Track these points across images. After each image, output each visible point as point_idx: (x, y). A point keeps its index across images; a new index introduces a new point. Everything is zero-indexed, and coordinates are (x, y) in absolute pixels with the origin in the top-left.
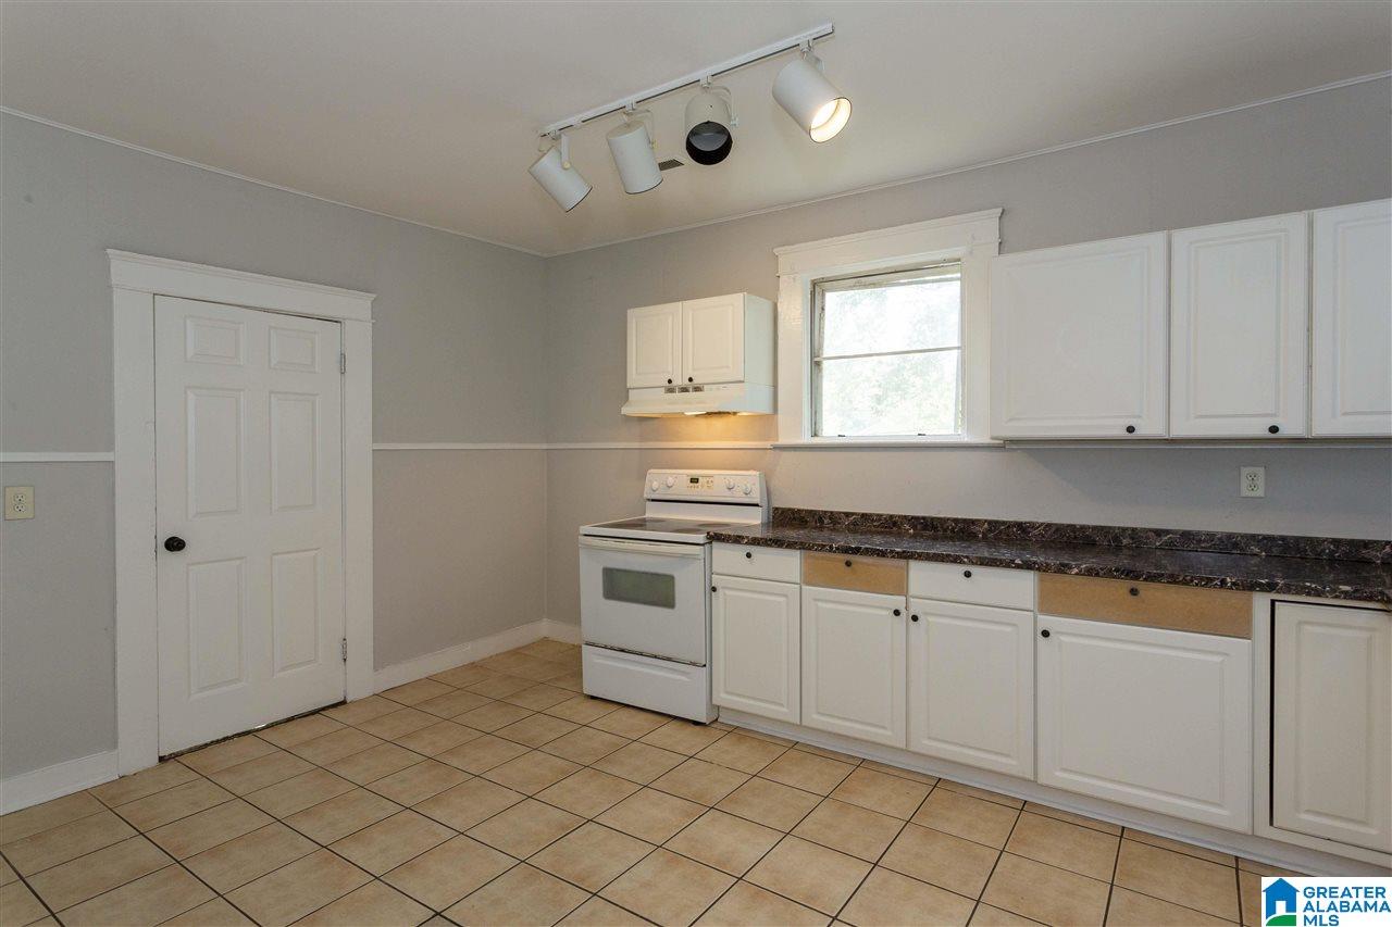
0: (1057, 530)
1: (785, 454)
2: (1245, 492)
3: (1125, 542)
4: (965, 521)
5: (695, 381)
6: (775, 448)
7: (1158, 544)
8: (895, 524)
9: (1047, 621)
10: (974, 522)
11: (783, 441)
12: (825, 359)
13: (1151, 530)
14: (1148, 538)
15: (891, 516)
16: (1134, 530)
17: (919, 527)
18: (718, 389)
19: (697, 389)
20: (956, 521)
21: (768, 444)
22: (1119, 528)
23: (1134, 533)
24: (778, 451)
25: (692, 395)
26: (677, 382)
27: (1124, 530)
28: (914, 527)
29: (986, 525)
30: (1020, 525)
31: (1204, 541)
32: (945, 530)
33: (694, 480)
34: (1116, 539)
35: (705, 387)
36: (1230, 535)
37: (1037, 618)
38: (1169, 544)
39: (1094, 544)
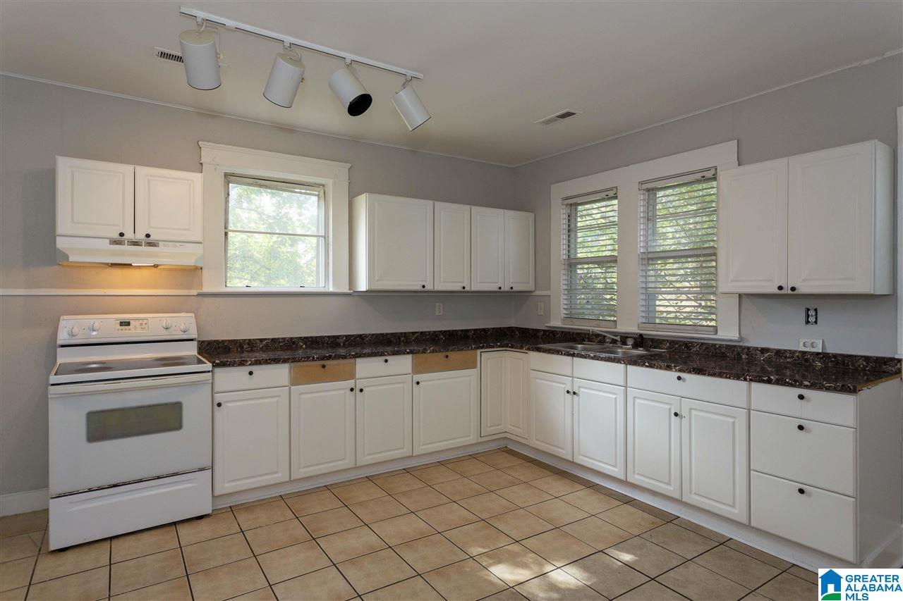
0: (376, 337)
1: (206, 300)
2: (437, 313)
3: (402, 339)
4: (333, 337)
5: (151, 238)
6: (199, 295)
7: (413, 339)
8: (294, 343)
10: (338, 337)
11: (206, 289)
12: (232, 231)
13: (410, 333)
14: (410, 336)
15: (291, 338)
16: (405, 333)
17: (309, 343)
18: (176, 246)
19: (150, 244)
20: (329, 337)
21: (194, 292)
24: (200, 298)
25: (144, 248)
26: (129, 235)
28: (305, 344)
29: (344, 338)
30: (360, 336)
31: (428, 335)
32: (323, 343)
33: (126, 324)
35: (161, 243)
36: (435, 332)
37: (414, 376)
38: (417, 338)
39: (391, 341)
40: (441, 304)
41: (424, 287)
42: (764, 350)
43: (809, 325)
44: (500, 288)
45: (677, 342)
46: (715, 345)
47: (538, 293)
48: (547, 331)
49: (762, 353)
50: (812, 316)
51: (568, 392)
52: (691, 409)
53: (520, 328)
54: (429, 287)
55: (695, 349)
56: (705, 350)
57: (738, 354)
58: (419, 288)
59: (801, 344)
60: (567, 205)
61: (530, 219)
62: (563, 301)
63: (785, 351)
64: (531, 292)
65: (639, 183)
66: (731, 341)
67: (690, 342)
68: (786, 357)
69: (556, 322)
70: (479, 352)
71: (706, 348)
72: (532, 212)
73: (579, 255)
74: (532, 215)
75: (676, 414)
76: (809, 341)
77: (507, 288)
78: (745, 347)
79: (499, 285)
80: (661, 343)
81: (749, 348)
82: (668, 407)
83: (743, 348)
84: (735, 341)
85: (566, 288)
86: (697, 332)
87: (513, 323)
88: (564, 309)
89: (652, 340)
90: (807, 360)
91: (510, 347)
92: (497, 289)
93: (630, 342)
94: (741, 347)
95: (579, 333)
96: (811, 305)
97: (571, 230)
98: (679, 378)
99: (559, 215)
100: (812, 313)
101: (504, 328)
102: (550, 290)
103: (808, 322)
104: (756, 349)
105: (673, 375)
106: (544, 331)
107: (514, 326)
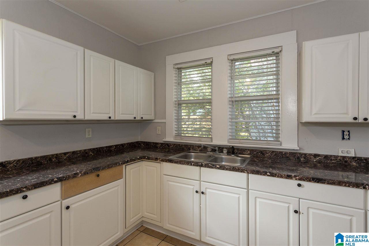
0: (23, 162)
2: (87, 136)
3: (53, 160)
7: (65, 158)
9: (66, 202)
13: (62, 153)
14: (62, 157)
16: (57, 154)
22: (51, 155)
23: (57, 156)
27: (53, 155)
31: (79, 154)
34: (50, 159)
36: (85, 150)
37: (63, 201)
38: (69, 157)
39: (41, 164)
40: (90, 129)
41: (75, 116)
42: (316, 156)
43: (344, 141)
44: (135, 118)
45: (255, 150)
46: (282, 152)
47: (156, 121)
48: (164, 144)
49: (315, 157)
50: (346, 135)
51: (197, 192)
52: (308, 208)
53: (144, 142)
54: (80, 117)
55: (268, 155)
56: (275, 155)
57: (298, 158)
58: (71, 118)
59: (340, 152)
60: (176, 68)
61: (152, 76)
62: (174, 126)
63: (331, 156)
64: (152, 120)
65: (228, 55)
66: (294, 150)
67: (264, 151)
68: (331, 160)
69: (170, 138)
70: (124, 166)
71: (275, 154)
72: (153, 72)
73: (183, 99)
74: (153, 74)
75: (296, 212)
76: (346, 150)
77: (138, 118)
78: (303, 154)
79: (134, 116)
80: (244, 151)
81: (305, 154)
82: (287, 205)
83: (301, 154)
84: (297, 150)
85: (176, 118)
86: (269, 144)
87: (139, 139)
88: (175, 130)
89: (238, 149)
90: (346, 162)
91: (146, 159)
92: (133, 119)
93: (225, 151)
94: (300, 153)
95: (186, 145)
96: (346, 129)
97: (179, 84)
98: (299, 185)
99: (171, 74)
100: (346, 133)
101: (134, 142)
102: (165, 119)
103: (343, 138)
104: (310, 155)
105: (294, 183)
106: (162, 144)
107: (139, 140)
